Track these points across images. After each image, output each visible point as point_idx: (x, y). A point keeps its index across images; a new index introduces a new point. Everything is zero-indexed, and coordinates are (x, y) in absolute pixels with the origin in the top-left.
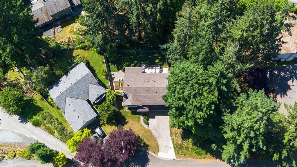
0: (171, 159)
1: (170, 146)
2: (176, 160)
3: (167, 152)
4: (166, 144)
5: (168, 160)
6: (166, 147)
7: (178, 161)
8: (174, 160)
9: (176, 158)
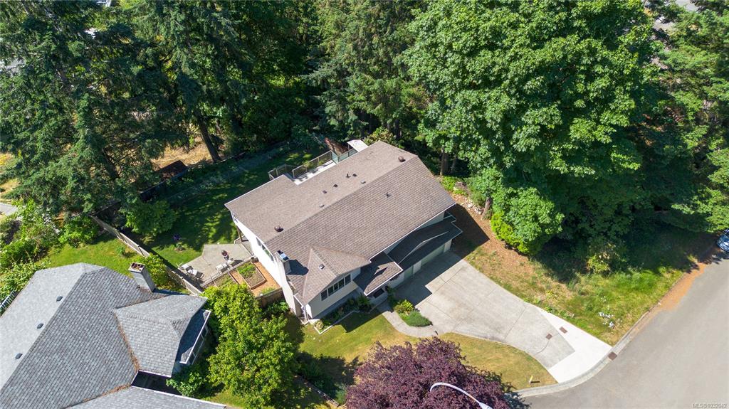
0: (601, 362)
1: (558, 329)
2: (618, 350)
3: (570, 351)
4: (539, 332)
5: (598, 370)
6: (549, 337)
7: (624, 350)
8: (612, 356)
9: (612, 345)
